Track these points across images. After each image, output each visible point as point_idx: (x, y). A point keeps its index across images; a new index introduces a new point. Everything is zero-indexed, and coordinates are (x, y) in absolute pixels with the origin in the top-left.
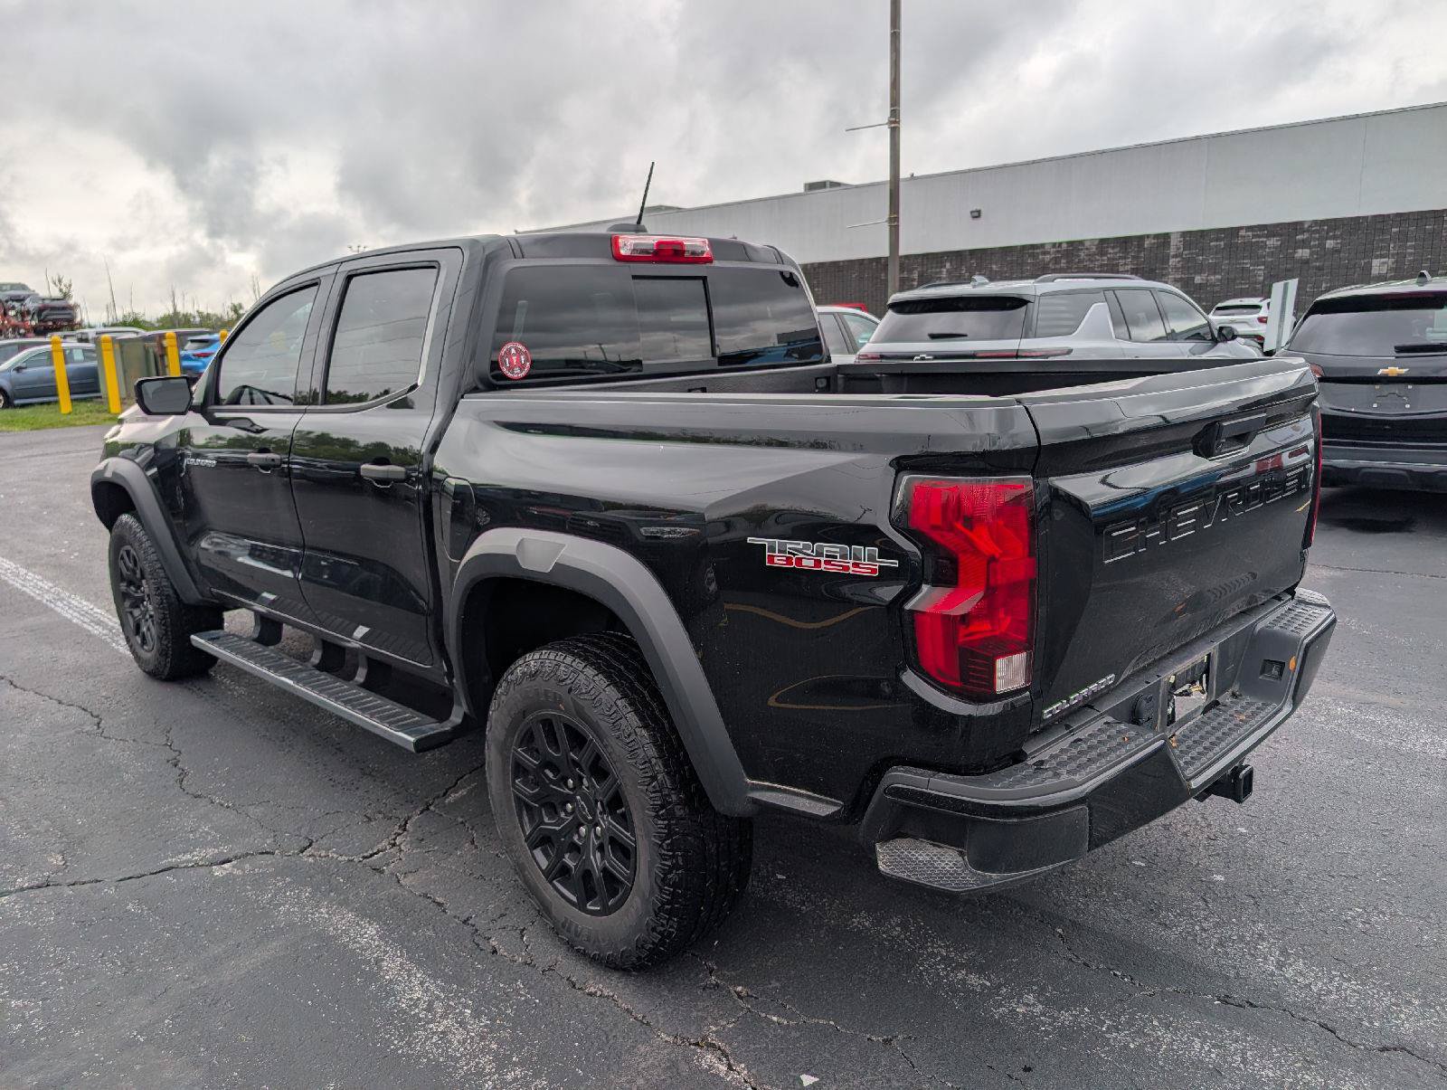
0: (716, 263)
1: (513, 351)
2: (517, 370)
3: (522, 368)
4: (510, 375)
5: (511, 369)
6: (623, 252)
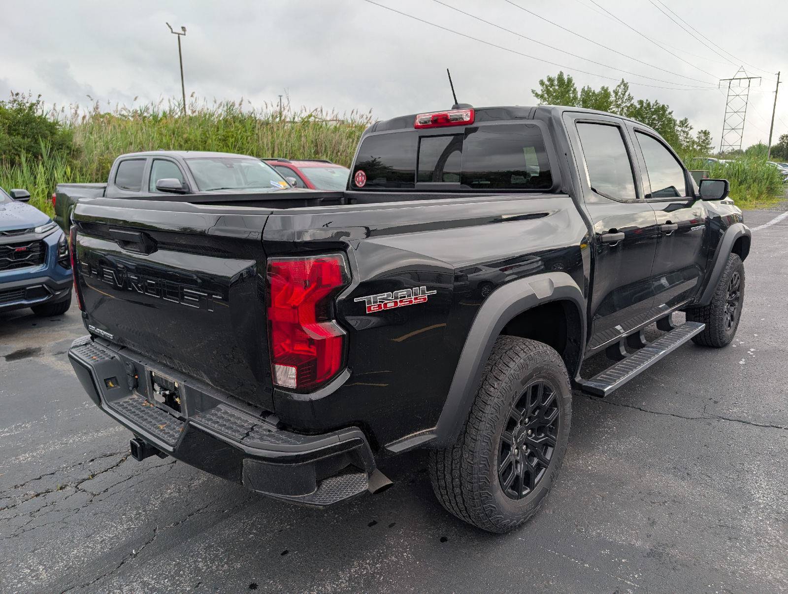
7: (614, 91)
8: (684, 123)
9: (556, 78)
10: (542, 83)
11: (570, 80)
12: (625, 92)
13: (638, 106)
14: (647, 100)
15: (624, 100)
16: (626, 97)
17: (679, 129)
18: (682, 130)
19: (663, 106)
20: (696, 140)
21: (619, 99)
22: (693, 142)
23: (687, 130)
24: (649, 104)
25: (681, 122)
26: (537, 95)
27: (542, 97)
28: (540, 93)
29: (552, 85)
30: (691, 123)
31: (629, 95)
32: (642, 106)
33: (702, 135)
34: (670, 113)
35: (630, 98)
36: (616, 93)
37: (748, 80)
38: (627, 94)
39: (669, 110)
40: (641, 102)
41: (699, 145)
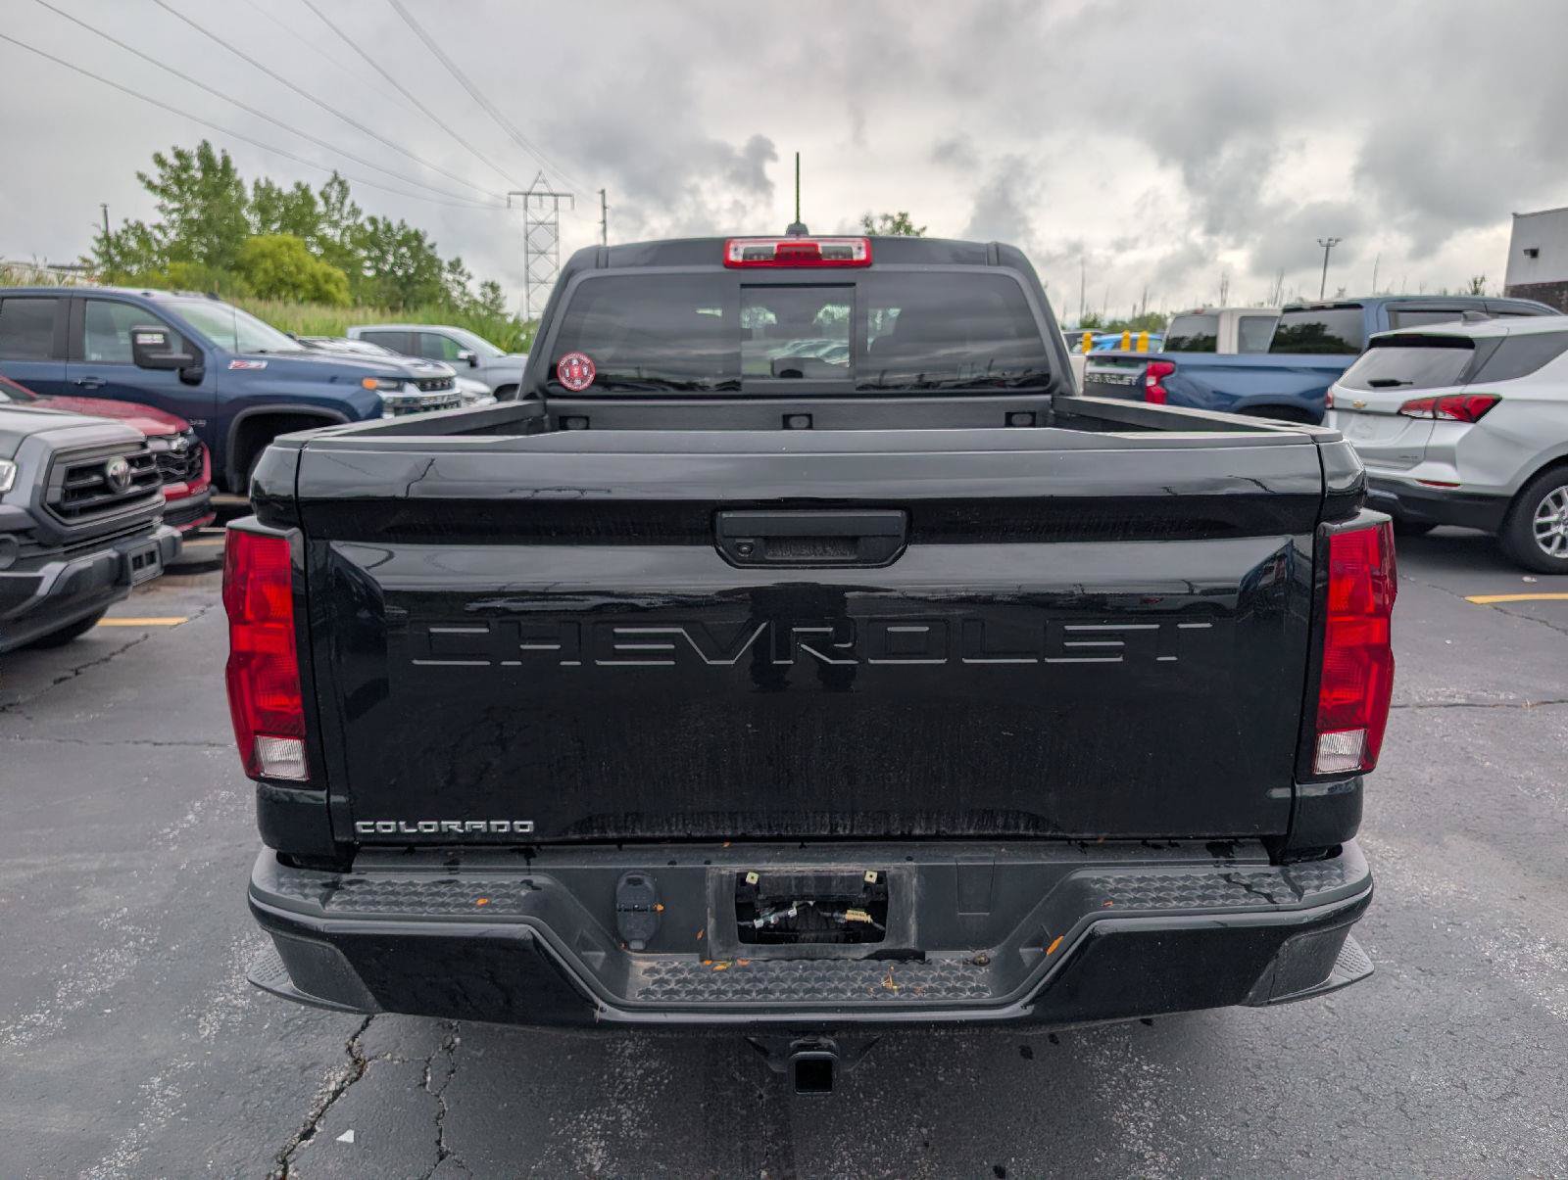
0: (877, 267)
1: (575, 362)
2: (578, 382)
3: (584, 379)
4: (569, 385)
5: (571, 379)
6: (733, 257)
7: (322, 194)
8: (455, 266)
9: (195, 152)
10: (160, 161)
11: (226, 161)
12: (344, 198)
13: (369, 228)
14: (384, 219)
15: (345, 215)
16: (347, 209)
17: (450, 277)
18: (454, 280)
19: (417, 233)
20: (480, 299)
21: (333, 209)
22: (476, 302)
23: (463, 279)
24: (389, 227)
25: (451, 264)
26: (151, 186)
27: (164, 191)
28: (157, 181)
29: (186, 168)
30: (467, 266)
31: (353, 205)
32: (376, 229)
33: (488, 290)
34: (432, 247)
35: (355, 212)
36: (326, 198)
37: (552, 199)
38: (348, 202)
39: (427, 242)
40: (373, 221)
41: (484, 306)
